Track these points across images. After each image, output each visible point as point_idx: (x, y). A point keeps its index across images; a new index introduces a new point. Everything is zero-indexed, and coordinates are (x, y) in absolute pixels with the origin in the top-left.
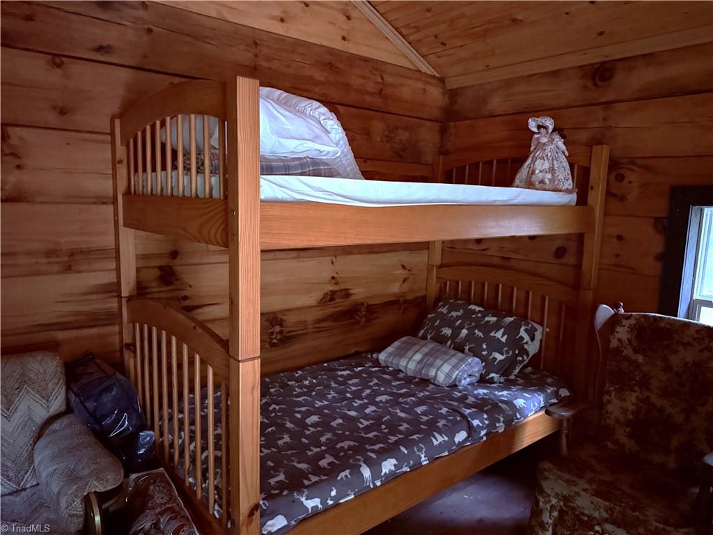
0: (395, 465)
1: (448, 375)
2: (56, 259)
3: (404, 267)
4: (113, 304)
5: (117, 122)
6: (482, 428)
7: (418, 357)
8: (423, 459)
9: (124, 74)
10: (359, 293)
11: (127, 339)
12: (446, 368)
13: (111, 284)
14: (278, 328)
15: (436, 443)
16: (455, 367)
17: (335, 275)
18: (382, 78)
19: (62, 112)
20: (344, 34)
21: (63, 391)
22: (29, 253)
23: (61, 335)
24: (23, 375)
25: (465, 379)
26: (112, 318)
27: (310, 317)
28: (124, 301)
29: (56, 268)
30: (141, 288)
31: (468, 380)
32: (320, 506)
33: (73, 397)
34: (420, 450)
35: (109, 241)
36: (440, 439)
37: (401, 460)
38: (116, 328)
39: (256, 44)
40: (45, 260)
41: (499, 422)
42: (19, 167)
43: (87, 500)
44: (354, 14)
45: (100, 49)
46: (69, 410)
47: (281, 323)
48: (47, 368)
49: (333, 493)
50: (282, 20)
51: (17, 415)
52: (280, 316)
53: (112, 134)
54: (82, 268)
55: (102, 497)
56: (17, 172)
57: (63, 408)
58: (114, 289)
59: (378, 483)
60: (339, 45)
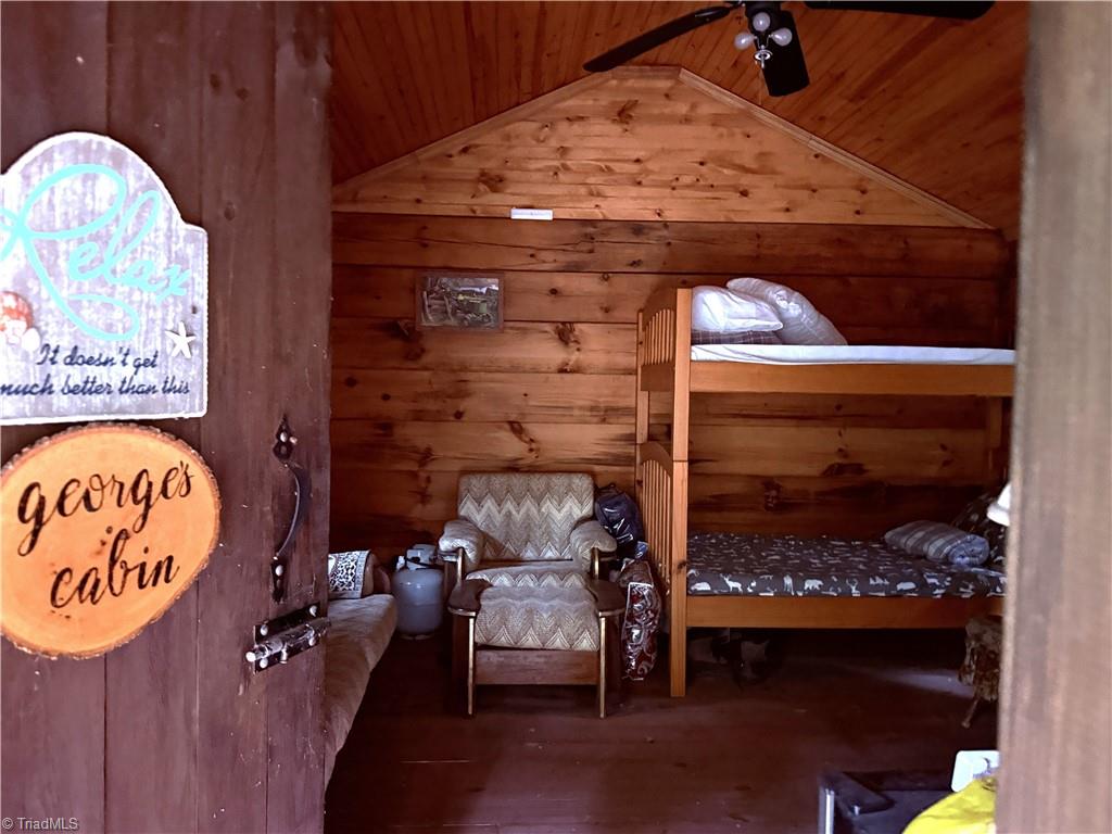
0: (820, 586)
1: (940, 550)
2: (594, 413)
3: (943, 447)
4: (631, 450)
5: (641, 315)
6: (939, 587)
7: (920, 535)
8: (854, 591)
9: (650, 279)
10: (876, 470)
11: (638, 478)
12: (939, 543)
13: (631, 434)
14: (774, 493)
15: (872, 582)
16: (949, 542)
17: (843, 447)
18: (906, 243)
19: (607, 310)
20: (858, 208)
21: (592, 501)
22: (581, 408)
23: (597, 468)
24: (569, 485)
25: (963, 557)
26: (629, 460)
27: (814, 487)
28: (638, 447)
29: (595, 420)
30: (651, 437)
31: (967, 559)
32: (740, 590)
33: (596, 505)
34: (853, 583)
35: (630, 402)
36: (879, 581)
37: (827, 584)
38: (633, 469)
39: (758, 236)
40: (589, 413)
41: (967, 587)
42: (578, 350)
43: (593, 550)
44: (869, 187)
45: (634, 263)
46: (593, 517)
47: (778, 488)
48: (583, 483)
49: (753, 584)
50: (788, 210)
51: (565, 510)
52: (777, 482)
53: (638, 323)
54: (611, 421)
55: (602, 554)
56: (577, 353)
57: (591, 513)
58: (631, 438)
59: (800, 594)
60: (851, 219)
